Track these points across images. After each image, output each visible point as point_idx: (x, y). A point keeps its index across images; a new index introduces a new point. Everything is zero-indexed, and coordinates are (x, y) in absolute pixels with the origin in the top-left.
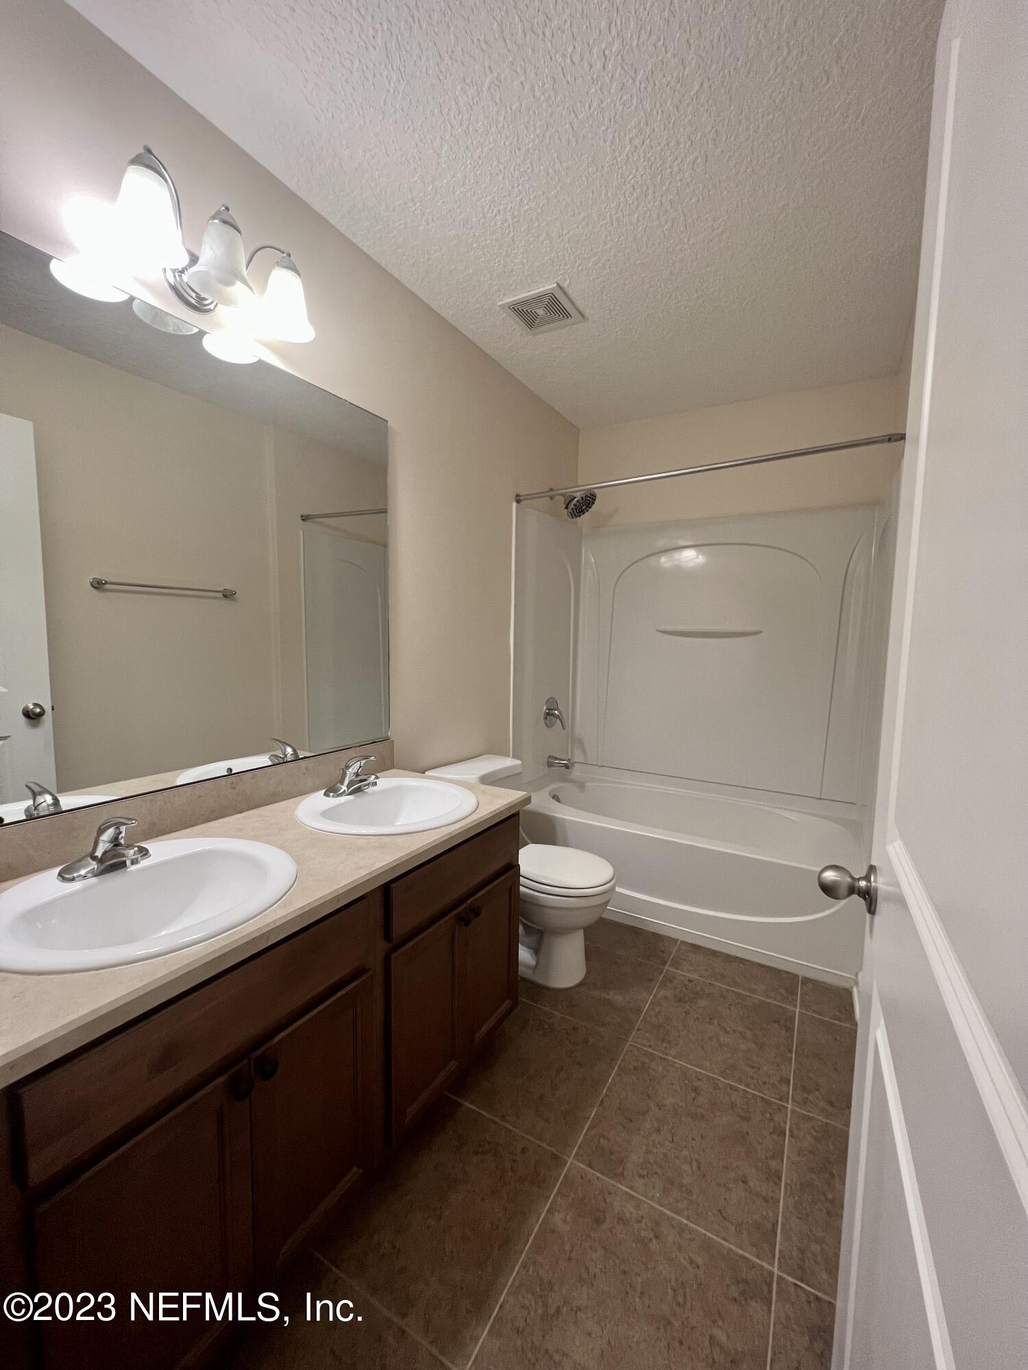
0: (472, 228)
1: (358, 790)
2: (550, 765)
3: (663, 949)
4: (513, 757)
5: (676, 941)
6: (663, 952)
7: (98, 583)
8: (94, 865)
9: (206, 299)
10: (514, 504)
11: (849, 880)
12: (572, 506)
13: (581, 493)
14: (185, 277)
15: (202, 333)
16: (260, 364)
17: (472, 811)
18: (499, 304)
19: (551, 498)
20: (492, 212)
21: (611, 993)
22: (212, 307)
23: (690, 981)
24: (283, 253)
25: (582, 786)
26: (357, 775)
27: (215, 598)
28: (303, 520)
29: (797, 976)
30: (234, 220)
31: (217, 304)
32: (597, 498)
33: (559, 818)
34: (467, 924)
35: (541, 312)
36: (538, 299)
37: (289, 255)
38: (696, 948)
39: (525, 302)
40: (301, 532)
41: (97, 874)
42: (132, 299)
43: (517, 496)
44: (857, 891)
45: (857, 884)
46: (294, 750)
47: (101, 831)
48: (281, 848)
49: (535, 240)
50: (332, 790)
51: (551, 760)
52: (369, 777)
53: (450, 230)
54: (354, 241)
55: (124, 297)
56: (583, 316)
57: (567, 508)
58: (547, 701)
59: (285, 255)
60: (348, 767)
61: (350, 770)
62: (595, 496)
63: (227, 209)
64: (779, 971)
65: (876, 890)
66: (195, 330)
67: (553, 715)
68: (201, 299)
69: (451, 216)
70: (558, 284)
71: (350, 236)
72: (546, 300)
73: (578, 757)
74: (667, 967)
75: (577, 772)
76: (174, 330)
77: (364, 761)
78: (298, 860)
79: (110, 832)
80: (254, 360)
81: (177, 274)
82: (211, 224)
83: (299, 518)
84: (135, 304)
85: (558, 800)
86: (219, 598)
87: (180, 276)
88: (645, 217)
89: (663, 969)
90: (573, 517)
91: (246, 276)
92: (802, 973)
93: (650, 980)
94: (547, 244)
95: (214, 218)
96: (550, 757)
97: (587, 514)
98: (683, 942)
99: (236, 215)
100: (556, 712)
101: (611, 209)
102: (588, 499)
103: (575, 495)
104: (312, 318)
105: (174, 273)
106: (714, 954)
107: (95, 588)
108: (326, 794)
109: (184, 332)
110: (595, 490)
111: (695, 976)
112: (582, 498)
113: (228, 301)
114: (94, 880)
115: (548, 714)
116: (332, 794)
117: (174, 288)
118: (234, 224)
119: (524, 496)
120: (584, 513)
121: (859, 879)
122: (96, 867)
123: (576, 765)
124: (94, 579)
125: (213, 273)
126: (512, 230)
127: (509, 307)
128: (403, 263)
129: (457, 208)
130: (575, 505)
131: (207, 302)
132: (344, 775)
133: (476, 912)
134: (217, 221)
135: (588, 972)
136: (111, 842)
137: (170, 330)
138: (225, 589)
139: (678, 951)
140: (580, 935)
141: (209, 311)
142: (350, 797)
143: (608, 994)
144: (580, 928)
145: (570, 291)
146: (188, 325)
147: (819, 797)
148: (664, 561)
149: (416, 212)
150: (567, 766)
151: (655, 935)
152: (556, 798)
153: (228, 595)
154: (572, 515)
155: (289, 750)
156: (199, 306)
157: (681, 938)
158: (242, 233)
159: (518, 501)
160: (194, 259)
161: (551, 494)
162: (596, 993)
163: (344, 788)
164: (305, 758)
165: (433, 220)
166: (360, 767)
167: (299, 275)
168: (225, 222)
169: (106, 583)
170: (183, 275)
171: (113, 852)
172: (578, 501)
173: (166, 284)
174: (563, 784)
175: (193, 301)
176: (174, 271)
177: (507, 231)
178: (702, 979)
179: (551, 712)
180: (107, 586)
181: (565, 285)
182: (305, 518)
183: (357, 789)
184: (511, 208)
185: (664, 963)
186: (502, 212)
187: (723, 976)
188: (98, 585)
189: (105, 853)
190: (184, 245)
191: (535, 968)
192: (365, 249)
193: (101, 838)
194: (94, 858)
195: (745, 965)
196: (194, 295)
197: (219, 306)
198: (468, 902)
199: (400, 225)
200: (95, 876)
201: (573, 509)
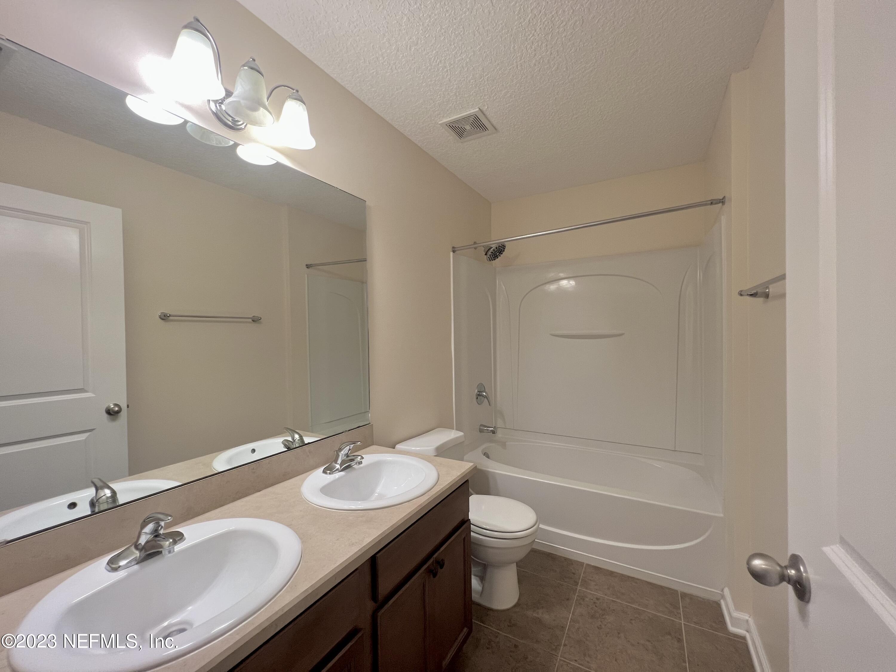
0: (422, 73)
1: (349, 467)
2: (481, 431)
3: (574, 571)
4: (457, 430)
5: (582, 564)
6: (574, 574)
7: (165, 316)
8: (137, 554)
9: (239, 121)
10: (452, 253)
11: (778, 568)
12: (489, 253)
13: (495, 245)
14: (223, 107)
15: (236, 145)
16: (278, 165)
17: (435, 483)
18: (440, 123)
19: (475, 248)
20: (436, 62)
21: (540, 611)
22: (243, 126)
23: (598, 599)
24: (294, 90)
25: (504, 445)
26: (347, 455)
27: (246, 322)
28: (307, 267)
29: (677, 591)
30: (259, 68)
31: (246, 125)
32: (506, 247)
33: (491, 472)
34: (435, 575)
35: (468, 127)
36: (465, 119)
37: (297, 91)
38: (597, 569)
39: (457, 121)
40: (306, 276)
41: (139, 561)
42: (186, 122)
43: (453, 248)
44: (787, 579)
45: (786, 573)
46: (301, 437)
47: (144, 524)
48: (289, 526)
49: (464, 80)
50: (329, 470)
51: (482, 428)
52: (357, 458)
53: (407, 75)
54: (342, 84)
55: (181, 121)
56: (496, 129)
57: (486, 254)
58: (478, 386)
59: (295, 91)
60: (340, 450)
61: (342, 452)
62: (505, 246)
63: (254, 60)
64: (662, 587)
65: (808, 579)
66: (232, 143)
67: (483, 396)
68: (234, 121)
69: (408, 65)
70: (479, 108)
71: (339, 81)
72: (472, 119)
73: (500, 423)
74: (579, 588)
75: (500, 434)
76: (216, 144)
77: (352, 445)
78: (303, 538)
79: (150, 527)
80: (273, 162)
81: (218, 105)
82: (242, 69)
83: (305, 267)
84: (188, 126)
85: (488, 457)
86: (249, 322)
87: (220, 106)
88: (540, 62)
89: (576, 589)
90: (490, 261)
91: (267, 105)
92: (680, 589)
93: (568, 599)
94: (473, 82)
95: (244, 66)
96: (481, 425)
97: (499, 258)
98: (588, 565)
99: (259, 64)
100: (484, 393)
101: (517, 57)
102: (500, 248)
103: (492, 246)
104: (313, 132)
105: (216, 104)
106: (612, 574)
107: (163, 319)
108: (324, 472)
109: (224, 145)
110: (505, 243)
111: (599, 594)
112: (496, 248)
113: (255, 123)
114: (136, 567)
115: (479, 395)
116: (329, 472)
117: (216, 114)
118: (258, 69)
119: (457, 248)
120: (497, 258)
121: (786, 567)
122: (138, 555)
123: (499, 429)
124: (161, 313)
125: (242, 102)
126: (449, 73)
127: (446, 125)
128: (375, 97)
129: (412, 60)
130: (492, 253)
131: (240, 123)
132: (338, 456)
133: (440, 564)
134: (246, 68)
135: (521, 595)
136: (151, 533)
137: (214, 143)
138: (254, 316)
139: (585, 572)
140: (514, 568)
141: (241, 129)
142: (342, 473)
143: (538, 613)
144: (513, 563)
145: (487, 113)
146: (226, 139)
147: (673, 449)
148: (553, 287)
149: (384, 64)
150: (493, 432)
151: (566, 559)
152: (487, 455)
153: (256, 320)
154: (490, 259)
155: (297, 436)
156: (233, 127)
157: (586, 562)
158: (264, 76)
159: (454, 252)
160: (229, 94)
161: (475, 245)
162: (530, 613)
163: (338, 466)
164: (309, 443)
165: (395, 68)
166: (350, 449)
167: (305, 104)
168: (252, 68)
169: (170, 316)
170: (222, 105)
171: (153, 543)
172: (494, 250)
173: (210, 112)
174: (491, 444)
175: (230, 123)
176: (215, 102)
177: (446, 74)
178: (606, 597)
179: (480, 393)
180: (171, 318)
181: (484, 109)
182: (308, 266)
183: (347, 467)
184: (449, 58)
185: (576, 584)
186: (443, 62)
187: (623, 594)
188: (164, 317)
189: (147, 542)
190: (223, 85)
191: (482, 593)
192: (350, 89)
193: (143, 531)
194: (136, 547)
195: (636, 583)
196: (230, 119)
197: (248, 125)
198: (435, 556)
199: (373, 72)
200: (137, 564)
201: (490, 255)
